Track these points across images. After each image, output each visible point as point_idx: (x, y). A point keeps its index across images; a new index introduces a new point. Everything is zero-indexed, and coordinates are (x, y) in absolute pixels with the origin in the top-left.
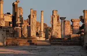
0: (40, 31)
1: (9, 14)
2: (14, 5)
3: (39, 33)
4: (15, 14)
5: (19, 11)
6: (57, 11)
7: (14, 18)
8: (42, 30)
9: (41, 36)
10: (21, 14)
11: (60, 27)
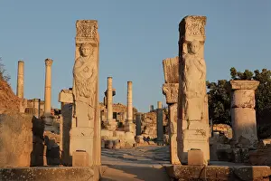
0: (127, 121)
3: (124, 123)
8: (130, 118)
9: (128, 131)
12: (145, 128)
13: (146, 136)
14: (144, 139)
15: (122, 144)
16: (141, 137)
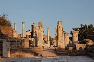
0: (47, 40)
1: (30, 31)
2: (32, 26)
3: (46, 41)
4: (33, 31)
5: (35, 29)
6: (62, 22)
7: (32, 33)
8: (48, 40)
9: (48, 43)
10: (36, 30)
11: (64, 37)
12: (53, 43)
13: (54, 45)
14: (53, 46)
15: (46, 47)
16: (52, 45)
